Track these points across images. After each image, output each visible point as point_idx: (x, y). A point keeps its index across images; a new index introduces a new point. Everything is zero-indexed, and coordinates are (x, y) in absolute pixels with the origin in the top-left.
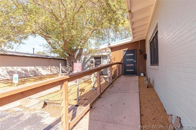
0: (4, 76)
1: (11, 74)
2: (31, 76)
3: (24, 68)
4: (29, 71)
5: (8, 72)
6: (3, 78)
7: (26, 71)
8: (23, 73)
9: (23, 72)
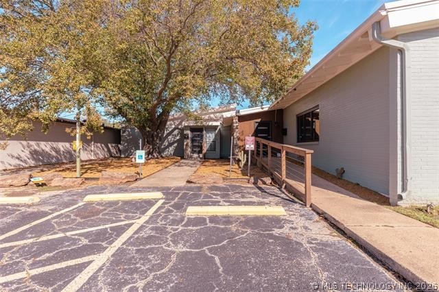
0: (25, 162)
1: (35, 156)
2: (64, 161)
3: (55, 145)
4: (62, 153)
5: (30, 153)
6: (24, 164)
7: (57, 151)
8: (53, 156)
9: (53, 153)
